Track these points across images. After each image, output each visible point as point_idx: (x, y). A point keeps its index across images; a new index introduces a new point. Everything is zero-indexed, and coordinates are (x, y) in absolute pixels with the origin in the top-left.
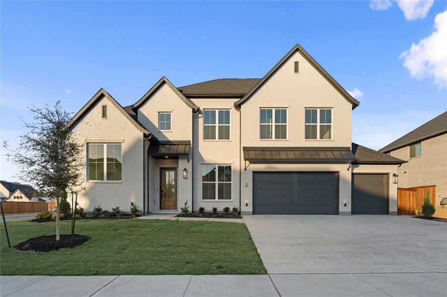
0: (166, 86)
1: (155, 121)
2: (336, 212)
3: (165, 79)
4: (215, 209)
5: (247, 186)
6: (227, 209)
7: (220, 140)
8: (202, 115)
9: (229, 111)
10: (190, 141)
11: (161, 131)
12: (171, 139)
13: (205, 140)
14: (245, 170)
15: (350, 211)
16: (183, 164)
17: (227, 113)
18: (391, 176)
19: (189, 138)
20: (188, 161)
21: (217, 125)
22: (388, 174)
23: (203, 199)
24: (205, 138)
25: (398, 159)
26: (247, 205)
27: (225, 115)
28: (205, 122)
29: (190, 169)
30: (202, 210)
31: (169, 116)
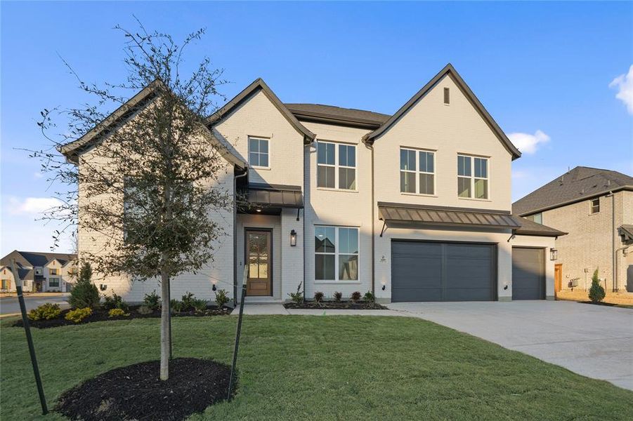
0: (260, 96)
1: (243, 150)
2: (495, 297)
3: (260, 83)
4: (338, 296)
5: (383, 260)
6: (356, 295)
7: (341, 190)
8: (315, 149)
9: (354, 147)
10: (300, 188)
11: (253, 167)
12: (269, 182)
13: (319, 188)
14: (381, 236)
15: (511, 295)
16: (288, 222)
17: (352, 150)
18: (548, 251)
19: (299, 182)
20: (298, 219)
21: (337, 166)
22: (543, 248)
23: (316, 279)
24: (320, 185)
25: (552, 229)
26: (383, 289)
27: (348, 153)
28: (320, 160)
29: (300, 232)
30: (319, 296)
31: (265, 145)
